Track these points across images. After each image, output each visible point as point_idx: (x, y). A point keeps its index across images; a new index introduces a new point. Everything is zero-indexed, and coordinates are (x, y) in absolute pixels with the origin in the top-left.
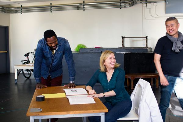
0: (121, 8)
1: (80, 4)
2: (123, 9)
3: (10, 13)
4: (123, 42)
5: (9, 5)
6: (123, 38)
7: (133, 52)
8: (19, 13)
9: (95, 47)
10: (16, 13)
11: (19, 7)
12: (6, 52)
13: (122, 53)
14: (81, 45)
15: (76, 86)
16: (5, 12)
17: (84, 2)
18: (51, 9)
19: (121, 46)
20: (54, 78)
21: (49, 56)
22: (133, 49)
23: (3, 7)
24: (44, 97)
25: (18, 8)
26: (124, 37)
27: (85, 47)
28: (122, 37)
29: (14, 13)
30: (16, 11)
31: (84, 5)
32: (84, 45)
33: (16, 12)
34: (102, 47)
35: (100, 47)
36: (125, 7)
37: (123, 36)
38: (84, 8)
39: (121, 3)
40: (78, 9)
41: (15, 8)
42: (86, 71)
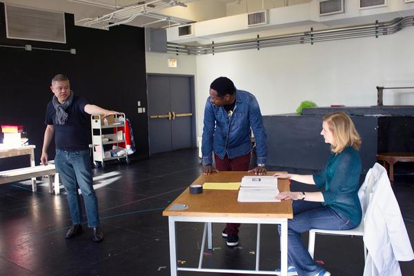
0: (377, 37)
1: (305, 33)
2: (381, 37)
3: (195, 54)
4: (380, 96)
5: (196, 42)
6: (380, 89)
7: (396, 114)
8: (210, 53)
9: (332, 106)
10: (205, 54)
11: (210, 45)
12: (191, 114)
13: (375, 116)
14: (306, 102)
15: (268, 172)
16: (189, 54)
17: (312, 29)
18: (258, 45)
19: (376, 104)
20: (233, 157)
21: (223, 120)
22: (396, 110)
23: (186, 46)
24: (202, 187)
25: (208, 46)
26: (382, 88)
27: (315, 105)
28: (378, 88)
29: (202, 54)
30: (205, 50)
31: (312, 35)
32: (313, 102)
33: (206, 52)
34: (343, 106)
35: (339, 106)
36: (385, 34)
37: (380, 86)
38: (312, 39)
39: (377, 28)
40: (302, 42)
41: (204, 46)
42: (310, 146)
